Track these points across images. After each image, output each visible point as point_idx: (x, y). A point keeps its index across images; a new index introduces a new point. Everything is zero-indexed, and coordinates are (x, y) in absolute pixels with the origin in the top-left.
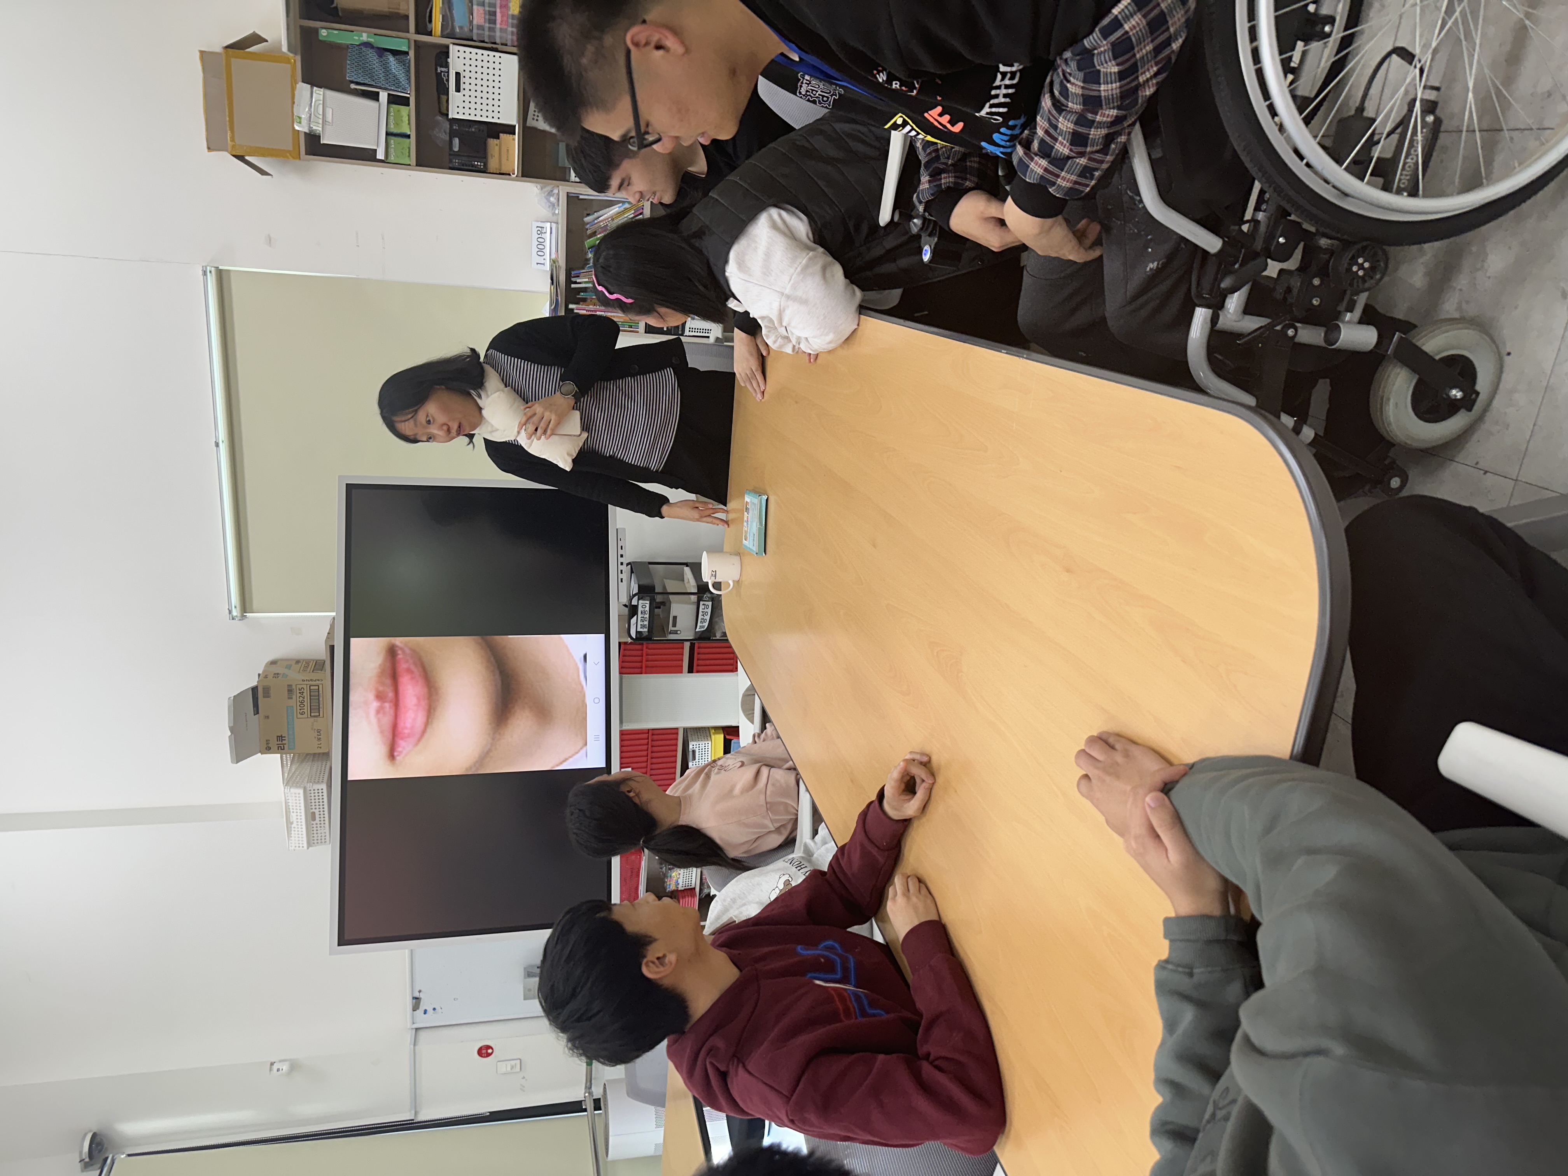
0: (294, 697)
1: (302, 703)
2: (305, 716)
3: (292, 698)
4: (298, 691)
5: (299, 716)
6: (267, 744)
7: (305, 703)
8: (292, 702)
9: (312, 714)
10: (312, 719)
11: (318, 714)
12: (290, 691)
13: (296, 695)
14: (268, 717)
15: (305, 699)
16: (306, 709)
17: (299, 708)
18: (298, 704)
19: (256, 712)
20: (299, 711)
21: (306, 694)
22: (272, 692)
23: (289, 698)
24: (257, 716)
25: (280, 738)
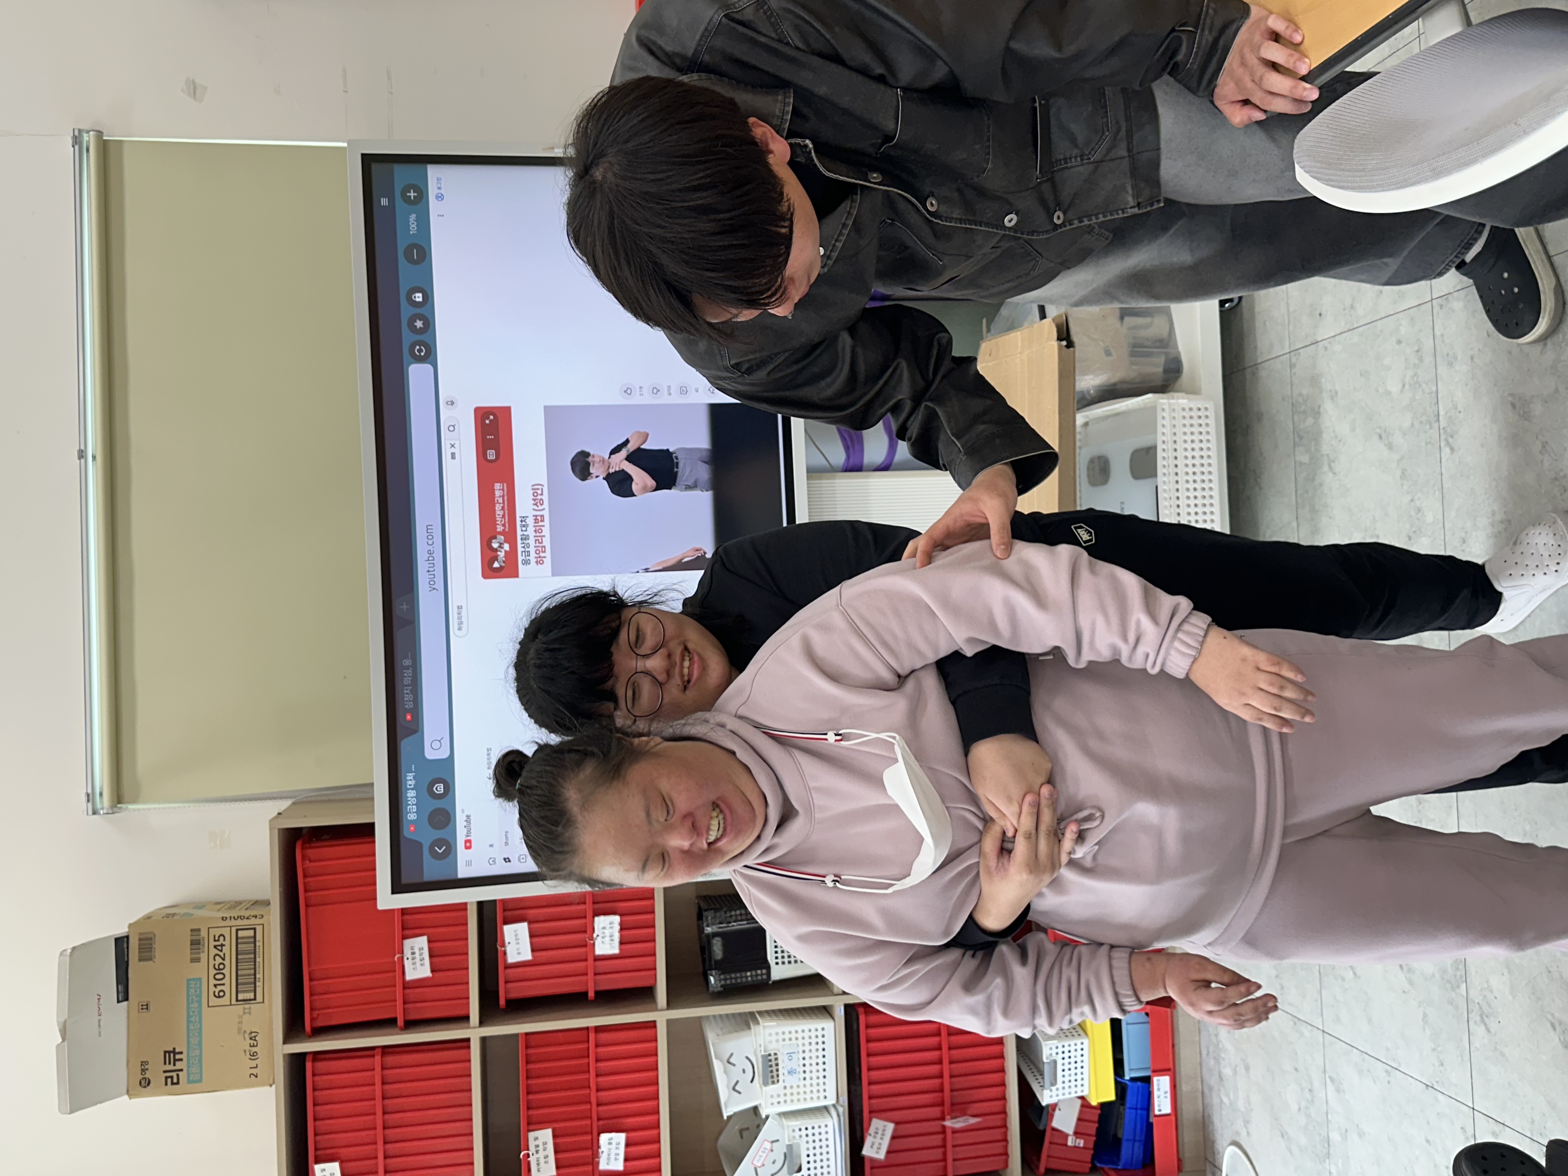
0: (203, 956)
1: (219, 970)
2: (225, 1000)
3: (198, 960)
4: (212, 943)
5: (214, 1001)
6: (143, 1071)
7: (226, 972)
8: (200, 970)
9: (241, 997)
10: (239, 1008)
11: (252, 996)
12: (196, 943)
13: (208, 952)
14: (146, 1007)
15: (227, 962)
16: (229, 983)
17: (213, 982)
18: (213, 972)
19: (124, 995)
20: (212, 988)
21: (229, 950)
22: (157, 946)
23: (193, 960)
24: (125, 1003)
25: (171, 1055)
